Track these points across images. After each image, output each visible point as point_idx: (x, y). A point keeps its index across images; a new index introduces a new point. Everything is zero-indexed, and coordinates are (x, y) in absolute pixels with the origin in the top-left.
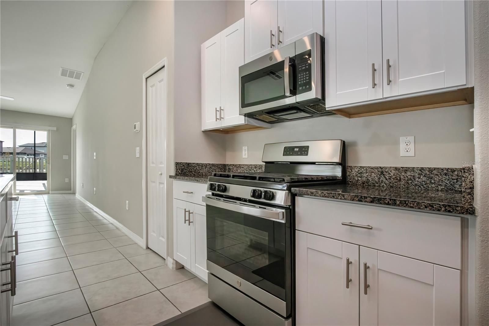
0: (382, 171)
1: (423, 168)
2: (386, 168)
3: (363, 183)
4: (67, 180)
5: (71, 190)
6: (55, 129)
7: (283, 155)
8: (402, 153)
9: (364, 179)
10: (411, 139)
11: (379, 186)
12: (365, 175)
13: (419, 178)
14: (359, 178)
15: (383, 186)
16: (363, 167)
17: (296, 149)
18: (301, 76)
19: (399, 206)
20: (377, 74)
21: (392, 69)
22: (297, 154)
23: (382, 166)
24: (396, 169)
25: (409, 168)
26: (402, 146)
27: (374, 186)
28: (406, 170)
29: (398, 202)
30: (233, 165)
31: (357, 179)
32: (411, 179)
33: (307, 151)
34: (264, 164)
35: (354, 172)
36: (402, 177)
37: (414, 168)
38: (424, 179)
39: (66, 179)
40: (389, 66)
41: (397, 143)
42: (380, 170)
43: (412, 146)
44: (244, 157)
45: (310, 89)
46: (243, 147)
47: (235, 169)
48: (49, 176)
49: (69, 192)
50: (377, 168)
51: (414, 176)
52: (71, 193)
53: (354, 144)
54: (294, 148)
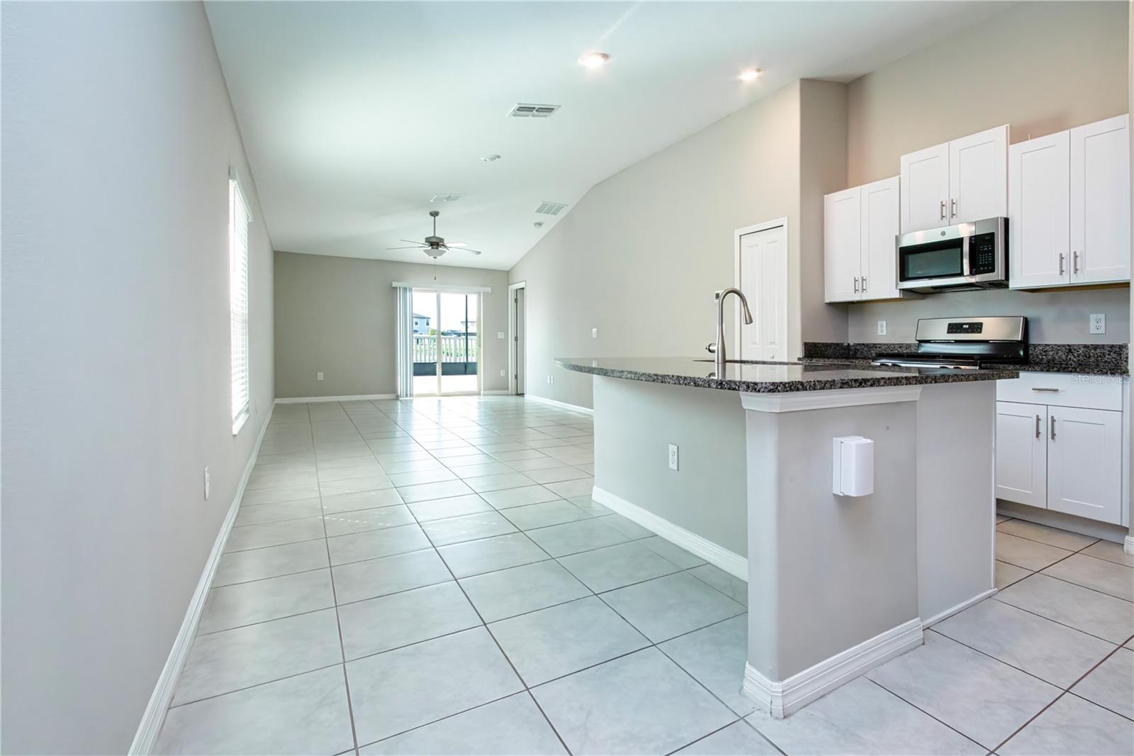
0: (1070, 349)
1: (1113, 346)
2: (1074, 345)
3: (1049, 362)
4: (502, 373)
5: (508, 389)
6: (489, 290)
7: (948, 332)
8: (1093, 331)
9: (1050, 357)
10: (1102, 316)
11: (1067, 364)
12: (1051, 353)
13: (1109, 355)
14: (1044, 357)
15: (1071, 364)
16: (1048, 345)
17: (965, 326)
18: (982, 259)
19: (1078, 372)
20: (1064, 261)
21: (1078, 259)
22: (966, 331)
23: (1069, 343)
24: (1085, 346)
25: (1098, 345)
26: (1093, 324)
27: (1062, 364)
28: (1096, 347)
29: (1078, 370)
30: (864, 344)
31: (1040, 357)
32: (1101, 356)
33: (981, 329)
34: (917, 342)
35: (1038, 351)
36: (1091, 354)
37: (1103, 345)
38: (1115, 356)
39: (501, 371)
40: (1076, 257)
41: (1087, 321)
42: (1068, 347)
43: (1102, 324)
44: (879, 333)
45: (993, 271)
46: (879, 323)
47: (866, 349)
48: (481, 368)
49: (506, 392)
50: (1064, 346)
51: (1104, 354)
52: (508, 395)
53: (1038, 320)
54: (962, 324)
